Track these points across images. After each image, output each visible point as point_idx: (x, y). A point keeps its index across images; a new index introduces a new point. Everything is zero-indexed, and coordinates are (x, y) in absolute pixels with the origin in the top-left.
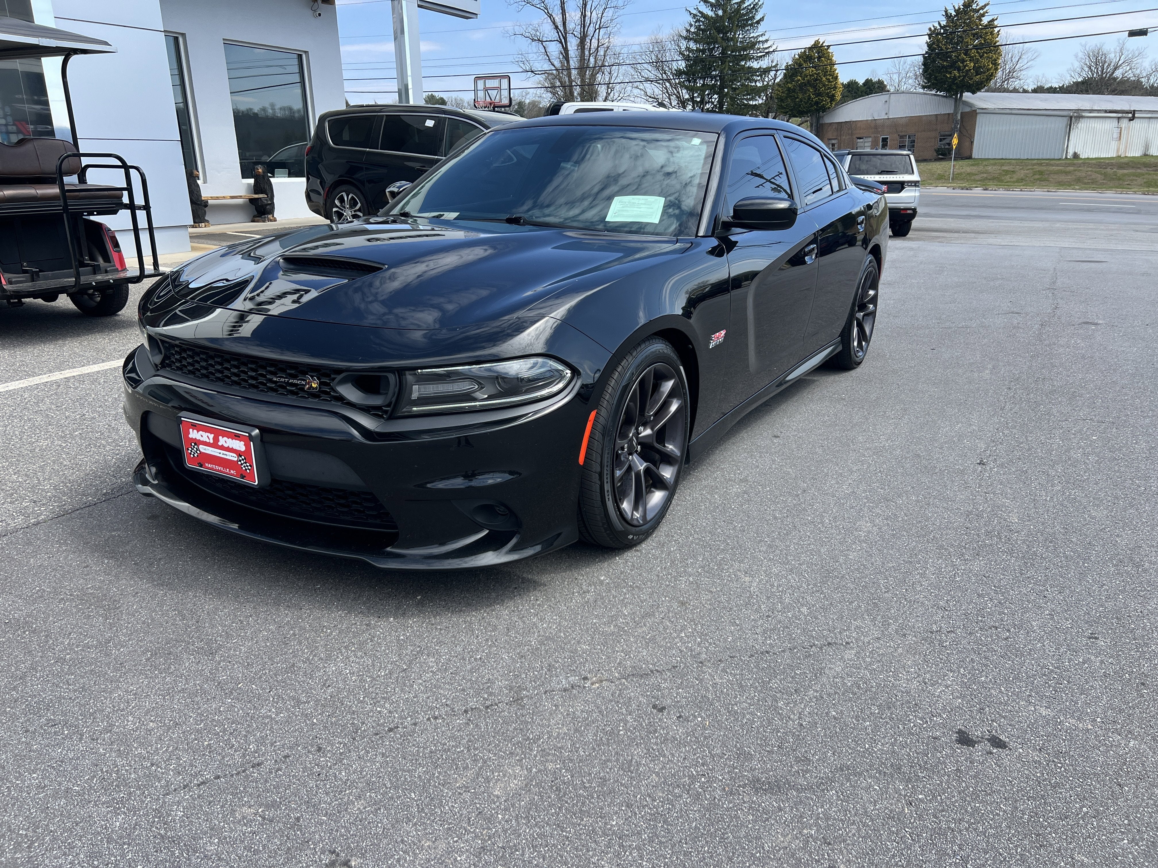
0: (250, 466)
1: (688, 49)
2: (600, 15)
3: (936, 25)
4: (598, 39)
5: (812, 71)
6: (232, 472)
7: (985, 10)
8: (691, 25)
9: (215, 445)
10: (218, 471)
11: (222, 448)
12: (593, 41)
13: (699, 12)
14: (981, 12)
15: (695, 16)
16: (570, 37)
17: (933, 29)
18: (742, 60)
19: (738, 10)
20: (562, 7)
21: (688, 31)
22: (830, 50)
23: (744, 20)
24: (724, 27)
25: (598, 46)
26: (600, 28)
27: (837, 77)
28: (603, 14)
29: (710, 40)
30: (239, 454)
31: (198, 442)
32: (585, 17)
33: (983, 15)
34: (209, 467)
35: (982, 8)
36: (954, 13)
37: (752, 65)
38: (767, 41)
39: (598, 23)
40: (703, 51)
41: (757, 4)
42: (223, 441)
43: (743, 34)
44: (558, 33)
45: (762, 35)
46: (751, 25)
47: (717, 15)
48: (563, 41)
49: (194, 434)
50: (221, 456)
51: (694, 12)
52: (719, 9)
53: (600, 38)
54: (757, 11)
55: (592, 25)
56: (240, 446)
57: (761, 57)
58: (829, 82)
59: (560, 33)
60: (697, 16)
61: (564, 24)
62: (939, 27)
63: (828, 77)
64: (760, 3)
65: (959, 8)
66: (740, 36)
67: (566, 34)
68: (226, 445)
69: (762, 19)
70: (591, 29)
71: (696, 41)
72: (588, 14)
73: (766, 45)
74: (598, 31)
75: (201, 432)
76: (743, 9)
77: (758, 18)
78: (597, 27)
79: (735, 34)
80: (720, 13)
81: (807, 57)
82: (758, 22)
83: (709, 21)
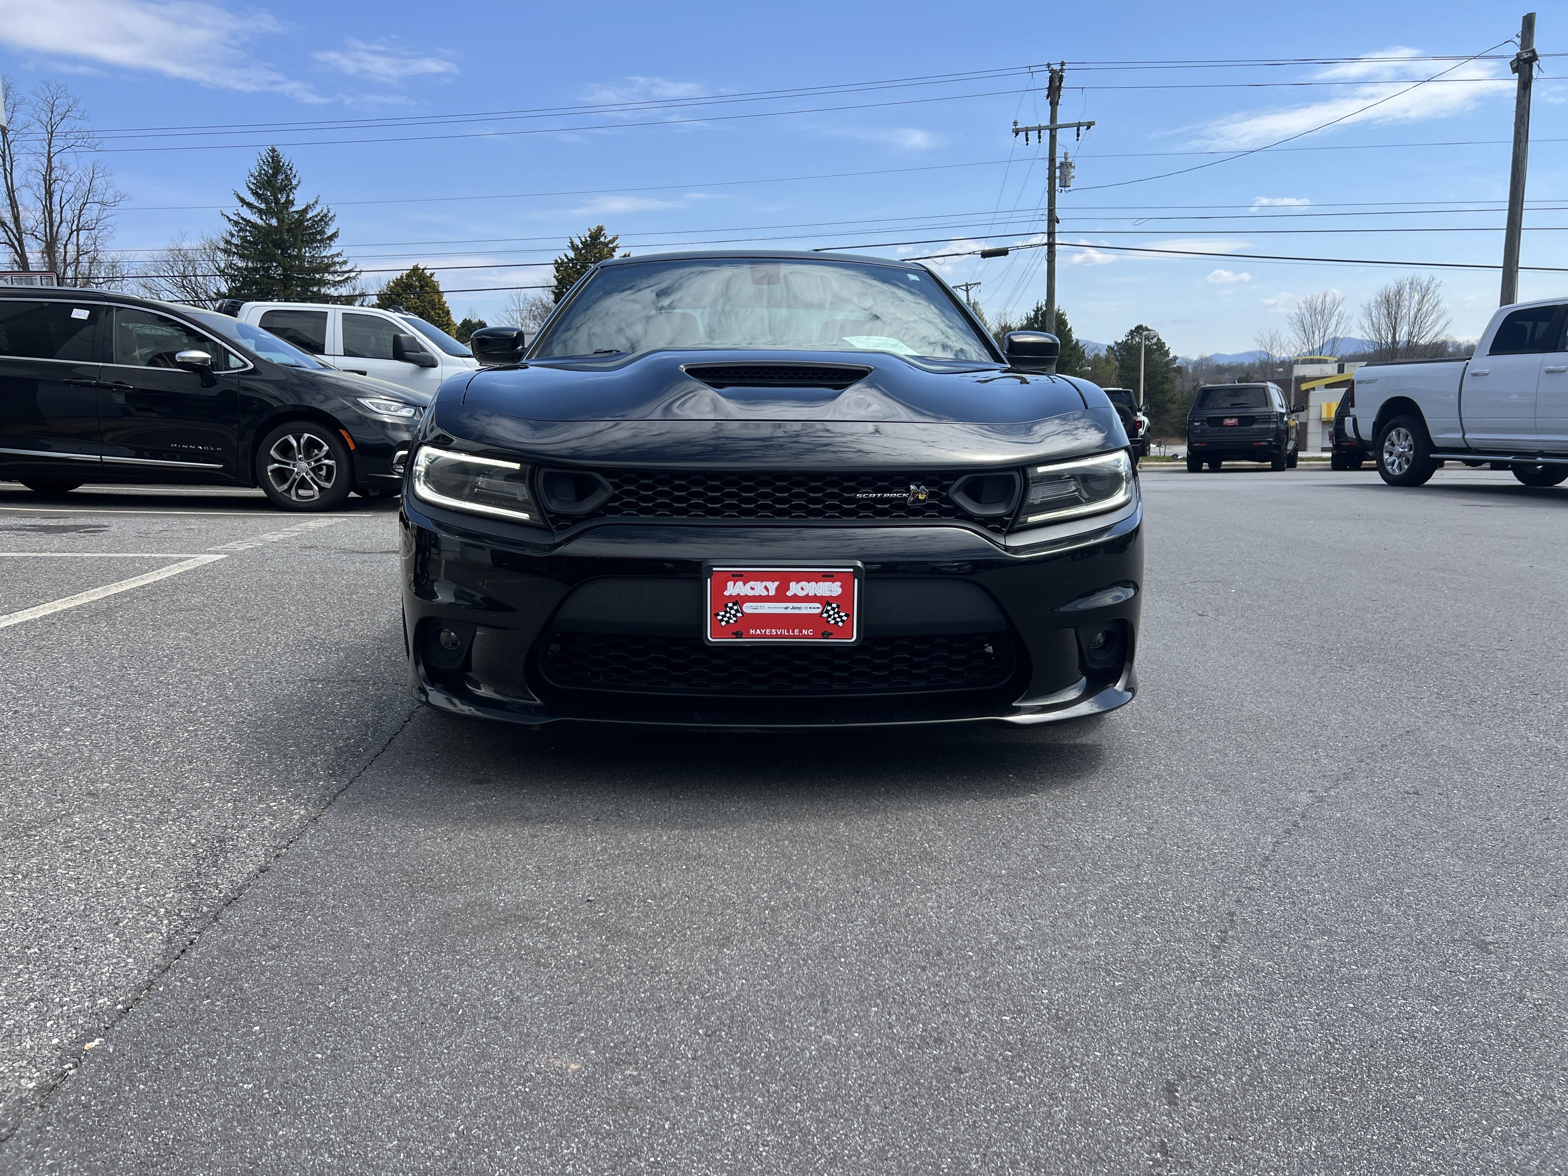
0: (846, 615)
1: (230, 266)
2: (77, 212)
3: (563, 257)
4: (78, 245)
5: (416, 303)
6: (805, 632)
7: (614, 244)
8: (232, 235)
9: (781, 596)
10: (777, 636)
11: (795, 599)
12: (69, 247)
13: (242, 218)
14: (611, 246)
15: (236, 223)
16: (28, 240)
17: (560, 261)
18: (315, 285)
19: (300, 222)
20: (9, 195)
21: (227, 242)
22: (434, 279)
23: (310, 234)
24: (283, 241)
25: (78, 255)
26: (78, 230)
27: (448, 311)
28: (81, 211)
29: (265, 257)
30: (826, 601)
31: (739, 600)
32: (51, 213)
33: (613, 249)
34: (757, 635)
35: (611, 242)
36: (580, 246)
37: (328, 292)
38: (345, 262)
39: (76, 222)
40: (255, 270)
41: (326, 216)
42: (795, 589)
43: (310, 252)
44: (6, 232)
45: (337, 255)
46: (321, 241)
47: (270, 225)
48: (16, 243)
49: (734, 589)
50: (789, 611)
51: (235, 218)
52: (272, 217)
53: (81, 242)
54: (327, 224)
55: (64, 224)
56: (833, 589)
57: (340, 282)
58: (439, 316)
59: (10, 233)
60: (239, 223)
61: (16, 219)
62: (566, 260)
63: (437, 311)
64: (330, 215)
65: (586, 241)
66: (307, 254)
67: (20, 234)
68: (801, 594)
69: (334, 236)
70: (64, 231)
71: (242, 256)
72: (56, 208)
73: (345, 268)
74: (75, 233)
75: (752, 584)
76: (307, 220)
77: (329, 232)
78: (74, 227)
79: (300, 250)
80: (274, 222)
81: (406, 285)
82: (331, 238)
83: (260, 232)
